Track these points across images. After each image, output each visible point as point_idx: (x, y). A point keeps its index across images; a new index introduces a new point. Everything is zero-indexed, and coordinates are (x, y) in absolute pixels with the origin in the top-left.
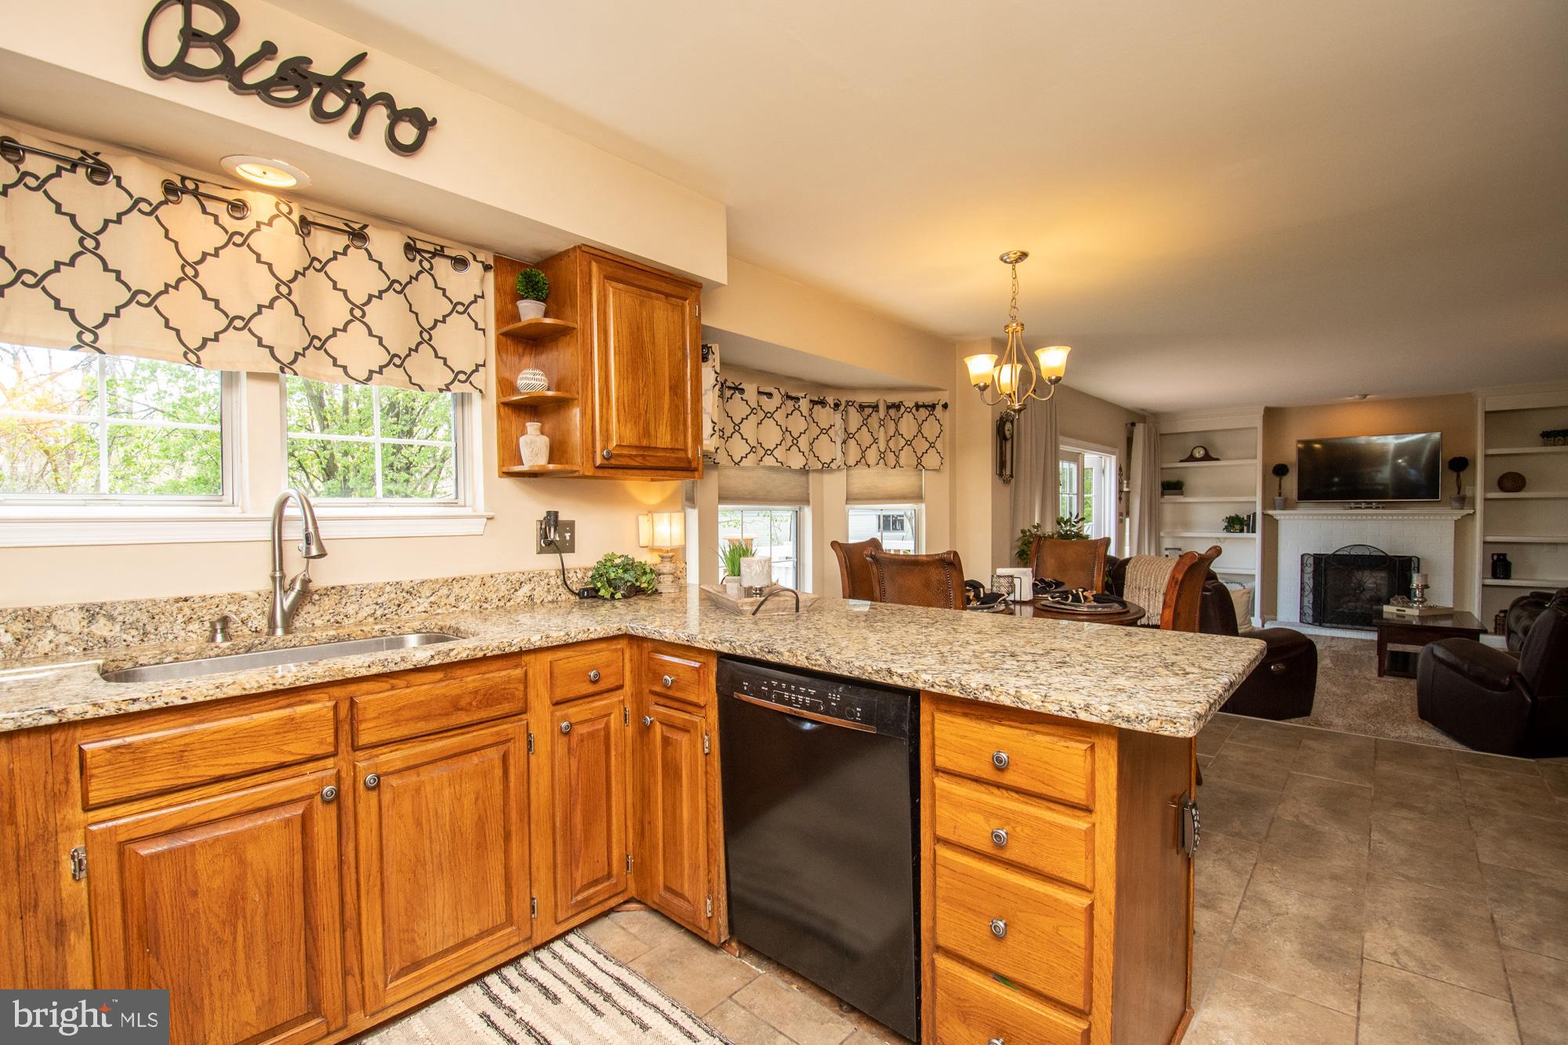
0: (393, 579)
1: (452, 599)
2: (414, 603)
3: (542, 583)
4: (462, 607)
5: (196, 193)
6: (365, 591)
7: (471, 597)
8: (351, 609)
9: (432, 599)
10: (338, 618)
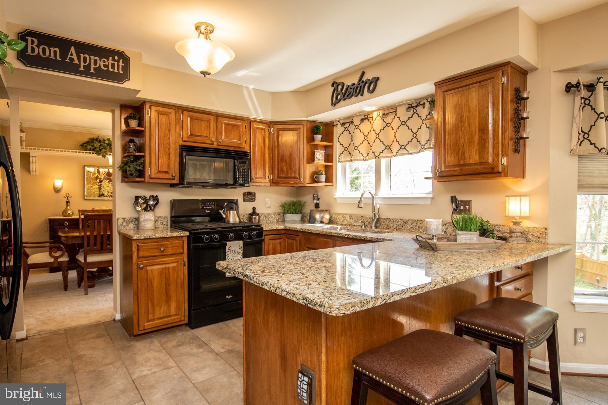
0: (401, 218)
1: (417, 227)
2: (407, 226)
3: (451, 227)
4: (420, 231)
5: (367, 118)
6: (395, 220)
7: (423, 227)
8: (391, 225)
9: (412, 226)
10: (389, 227)
